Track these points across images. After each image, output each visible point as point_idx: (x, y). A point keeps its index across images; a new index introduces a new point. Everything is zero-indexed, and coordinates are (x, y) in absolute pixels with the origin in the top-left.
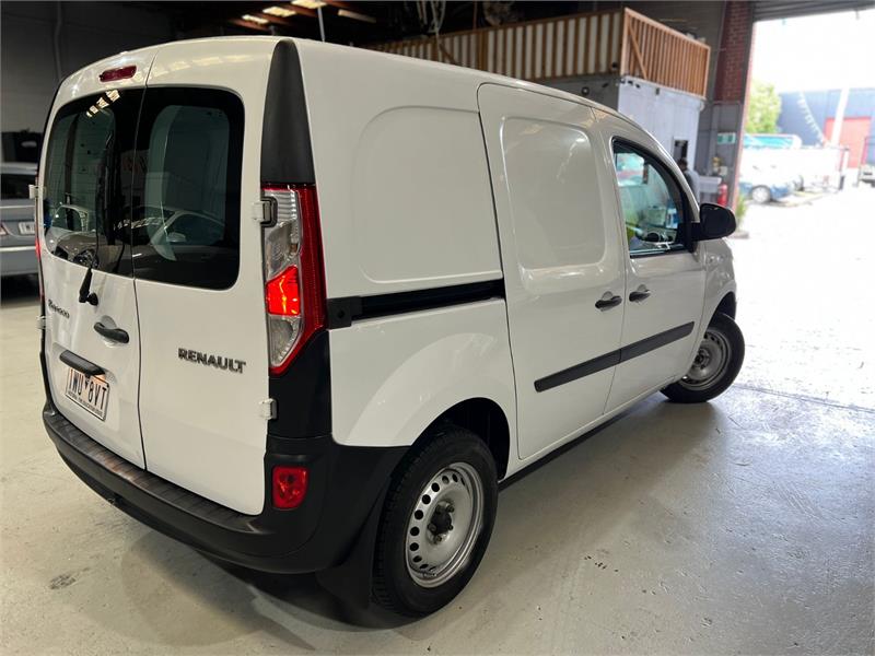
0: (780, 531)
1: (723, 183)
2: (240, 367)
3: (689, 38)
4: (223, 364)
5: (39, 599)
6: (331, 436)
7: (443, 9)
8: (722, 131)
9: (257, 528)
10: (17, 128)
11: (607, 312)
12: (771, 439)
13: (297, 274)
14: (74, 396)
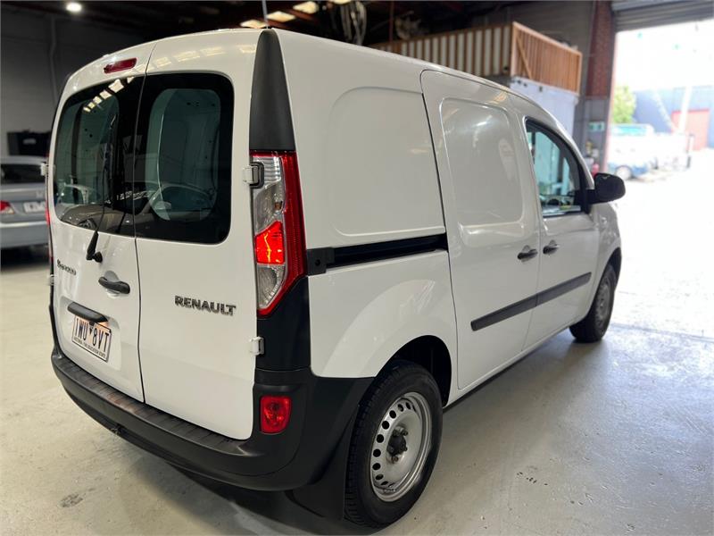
0: (681, 448)
1: (595, 163)
2: (230, 310)
3: (564, 46)
4: (216, 308)
5: (53, 516)
6: (310, 369)
7: (364, 27)
8: (593, 120)
9: (246, 450)
10: (19, 128)
11: (526, 262)
12: (661, 371)
13: (281, 228)
14: (80, 341)
